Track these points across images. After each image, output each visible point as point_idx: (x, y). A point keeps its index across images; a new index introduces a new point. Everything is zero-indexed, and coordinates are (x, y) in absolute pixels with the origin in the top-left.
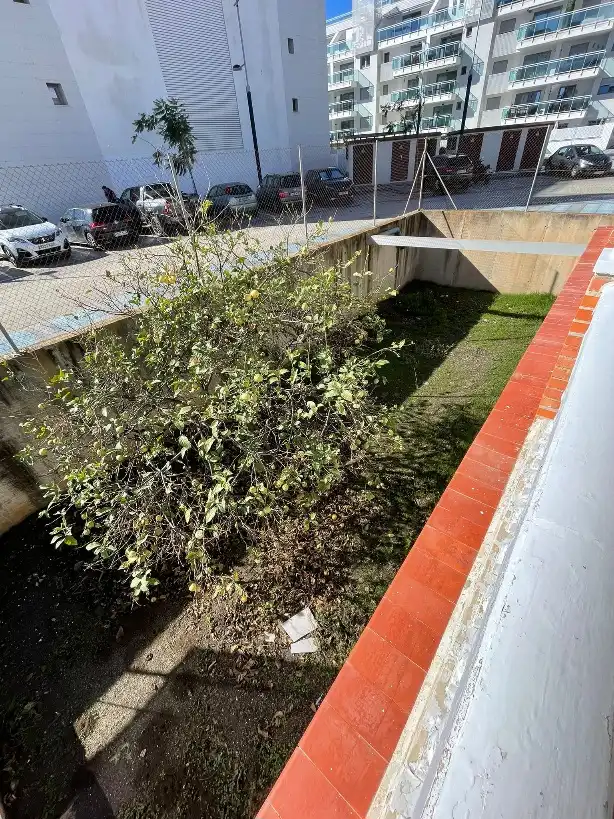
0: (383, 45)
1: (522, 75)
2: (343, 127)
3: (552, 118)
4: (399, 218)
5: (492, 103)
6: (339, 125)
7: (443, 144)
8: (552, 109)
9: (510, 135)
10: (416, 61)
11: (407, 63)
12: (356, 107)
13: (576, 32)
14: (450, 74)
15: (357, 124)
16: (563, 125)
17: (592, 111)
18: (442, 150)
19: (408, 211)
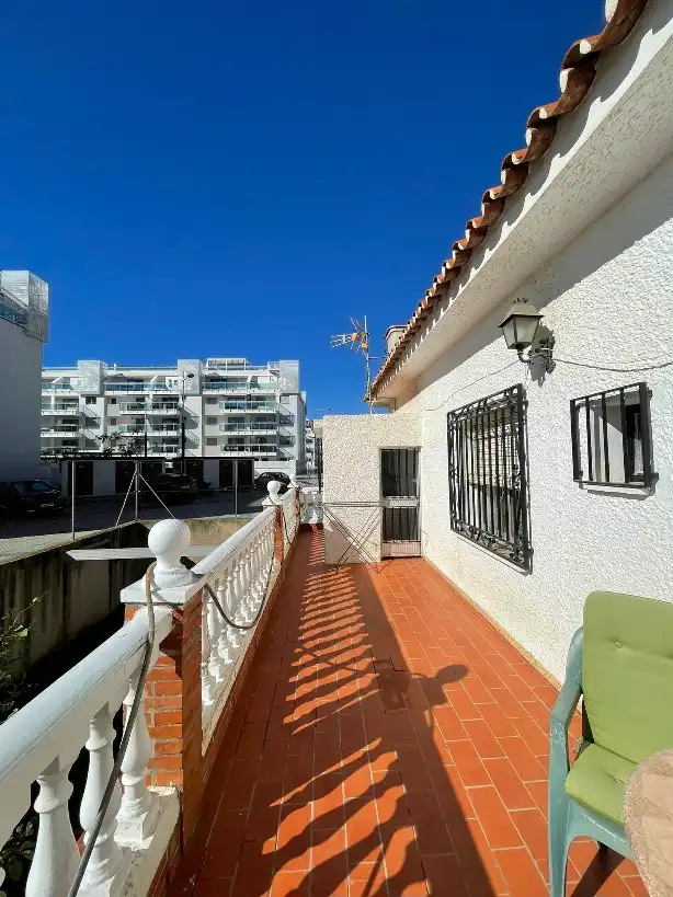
0: (109, 393)
1: (229, 428)
2: (64, 445)
3: (256, 454)
4: (110, 529)
5: (212, 441)
6: (61, 442)
7: (170, 465)
8: (254, 449)
9: (225, 464)
10: (142, 407)
11: (134, 408)
12: (81, 431)
13: (256, 411)
14: (174, 419)
15: (82, 443)
16: (265, 459)
17: (279, 453)
18: (168, 470)
19: (120, 523)
